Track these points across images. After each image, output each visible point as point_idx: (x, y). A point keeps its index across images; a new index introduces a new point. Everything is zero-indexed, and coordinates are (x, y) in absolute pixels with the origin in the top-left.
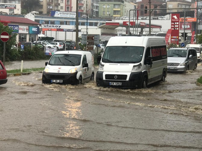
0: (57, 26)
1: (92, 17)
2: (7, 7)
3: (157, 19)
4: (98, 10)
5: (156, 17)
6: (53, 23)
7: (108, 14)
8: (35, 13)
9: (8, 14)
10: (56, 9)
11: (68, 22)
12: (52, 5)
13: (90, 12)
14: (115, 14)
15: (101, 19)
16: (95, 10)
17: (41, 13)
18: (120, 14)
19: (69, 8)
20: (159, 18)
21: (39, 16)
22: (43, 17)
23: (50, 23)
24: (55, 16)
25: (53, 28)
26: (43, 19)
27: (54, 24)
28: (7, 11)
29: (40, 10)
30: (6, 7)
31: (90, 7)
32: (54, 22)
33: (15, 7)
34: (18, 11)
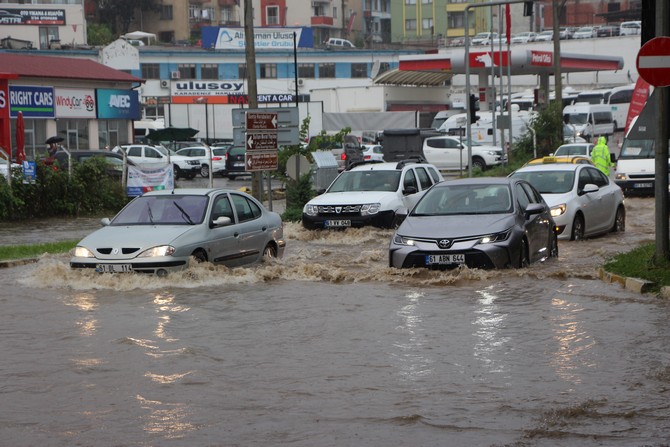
0: (230, 86)
1: (364, 44)
2: (29, 17)
3: (617, 34)
4: (387, 16)
5: (610, 28)
6: (211, 73)
7: (426, 26)
8: (145, 40)
9: (37, 45)
10: (225, 18)
11: (271, 68)
12: (209, 4)
13: (359, 23)
14: (455, 27)
15: (399, 48)
16: (378, 15)
17: (166, 37)
18: (474, 26)
19: (275, 14)
20: (623, 30)
21: (155, 48)
22: (171, 54)
23: (199, 73)
24: (218, 46)
25: (213, 93)
26: (173, 61)
27: (216, 78)
28: (31, 34)
29: (165, 27)
30: (26, 20)
31: (357, 4)
32: (216, 70)
33: (62, 20)
34: (75, 32)
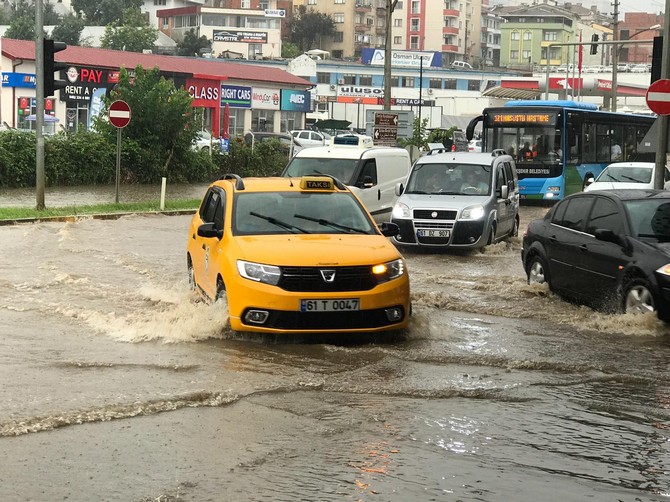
0: (379, 92)
1: (479, 67)
2: (242, 37)
4: (499, 47)
6: (366, 81)
7: (526, 56)
8: (322, 56)
9: (246, 57)
10: (380, 43)
11: (410, 80)
12: (369, 32)
13: (477, 51)
14: (547, 58)
15: (504, 70)
16: (491, 46)
17: (337, 54)
18: (560, 58)
19: (416, 42)
21: (328, 62)
22: (339, 66)
23: (358, 81)
24: (373, 62)
25: (367, 96)
26: (340, 71)
27: (370, 85)
28: (243, 49)
29: (337, 47)
30: (240, 39)
31: (476, 37)
32: (370, 79)
33: (265, 39)
34: (273, 48)
